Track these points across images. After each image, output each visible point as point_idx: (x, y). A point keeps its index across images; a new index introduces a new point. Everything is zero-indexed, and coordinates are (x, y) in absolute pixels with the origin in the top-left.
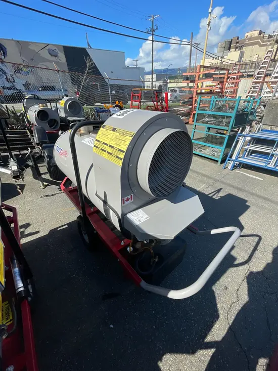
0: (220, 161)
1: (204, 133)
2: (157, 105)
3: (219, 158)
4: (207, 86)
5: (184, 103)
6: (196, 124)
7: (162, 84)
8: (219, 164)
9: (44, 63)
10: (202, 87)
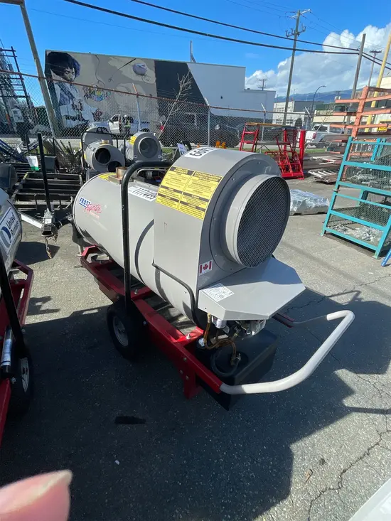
0: (378, 250)
1: (356, 201)
2: (285, 150)
3: (377, 246)
4: (383, 122)
5: (332, 149)
6: (341, 183)
7: (303, 117)
8: (376, 256)
9: (125, 85)
10: (372, 123)
